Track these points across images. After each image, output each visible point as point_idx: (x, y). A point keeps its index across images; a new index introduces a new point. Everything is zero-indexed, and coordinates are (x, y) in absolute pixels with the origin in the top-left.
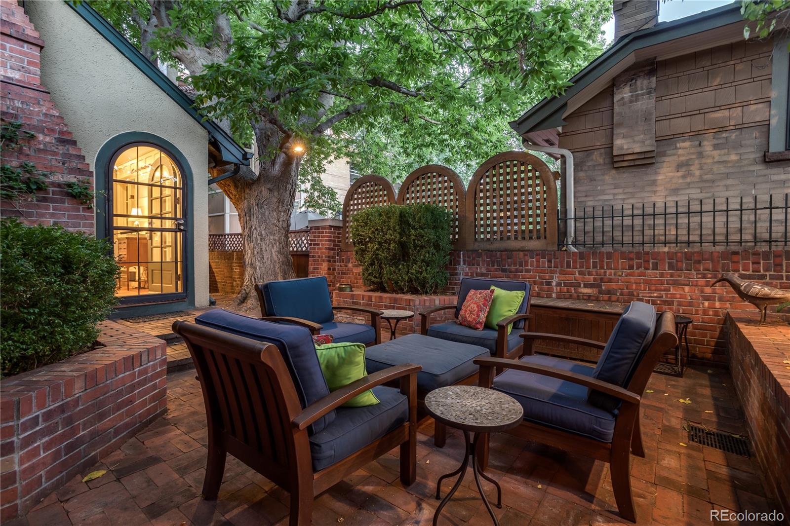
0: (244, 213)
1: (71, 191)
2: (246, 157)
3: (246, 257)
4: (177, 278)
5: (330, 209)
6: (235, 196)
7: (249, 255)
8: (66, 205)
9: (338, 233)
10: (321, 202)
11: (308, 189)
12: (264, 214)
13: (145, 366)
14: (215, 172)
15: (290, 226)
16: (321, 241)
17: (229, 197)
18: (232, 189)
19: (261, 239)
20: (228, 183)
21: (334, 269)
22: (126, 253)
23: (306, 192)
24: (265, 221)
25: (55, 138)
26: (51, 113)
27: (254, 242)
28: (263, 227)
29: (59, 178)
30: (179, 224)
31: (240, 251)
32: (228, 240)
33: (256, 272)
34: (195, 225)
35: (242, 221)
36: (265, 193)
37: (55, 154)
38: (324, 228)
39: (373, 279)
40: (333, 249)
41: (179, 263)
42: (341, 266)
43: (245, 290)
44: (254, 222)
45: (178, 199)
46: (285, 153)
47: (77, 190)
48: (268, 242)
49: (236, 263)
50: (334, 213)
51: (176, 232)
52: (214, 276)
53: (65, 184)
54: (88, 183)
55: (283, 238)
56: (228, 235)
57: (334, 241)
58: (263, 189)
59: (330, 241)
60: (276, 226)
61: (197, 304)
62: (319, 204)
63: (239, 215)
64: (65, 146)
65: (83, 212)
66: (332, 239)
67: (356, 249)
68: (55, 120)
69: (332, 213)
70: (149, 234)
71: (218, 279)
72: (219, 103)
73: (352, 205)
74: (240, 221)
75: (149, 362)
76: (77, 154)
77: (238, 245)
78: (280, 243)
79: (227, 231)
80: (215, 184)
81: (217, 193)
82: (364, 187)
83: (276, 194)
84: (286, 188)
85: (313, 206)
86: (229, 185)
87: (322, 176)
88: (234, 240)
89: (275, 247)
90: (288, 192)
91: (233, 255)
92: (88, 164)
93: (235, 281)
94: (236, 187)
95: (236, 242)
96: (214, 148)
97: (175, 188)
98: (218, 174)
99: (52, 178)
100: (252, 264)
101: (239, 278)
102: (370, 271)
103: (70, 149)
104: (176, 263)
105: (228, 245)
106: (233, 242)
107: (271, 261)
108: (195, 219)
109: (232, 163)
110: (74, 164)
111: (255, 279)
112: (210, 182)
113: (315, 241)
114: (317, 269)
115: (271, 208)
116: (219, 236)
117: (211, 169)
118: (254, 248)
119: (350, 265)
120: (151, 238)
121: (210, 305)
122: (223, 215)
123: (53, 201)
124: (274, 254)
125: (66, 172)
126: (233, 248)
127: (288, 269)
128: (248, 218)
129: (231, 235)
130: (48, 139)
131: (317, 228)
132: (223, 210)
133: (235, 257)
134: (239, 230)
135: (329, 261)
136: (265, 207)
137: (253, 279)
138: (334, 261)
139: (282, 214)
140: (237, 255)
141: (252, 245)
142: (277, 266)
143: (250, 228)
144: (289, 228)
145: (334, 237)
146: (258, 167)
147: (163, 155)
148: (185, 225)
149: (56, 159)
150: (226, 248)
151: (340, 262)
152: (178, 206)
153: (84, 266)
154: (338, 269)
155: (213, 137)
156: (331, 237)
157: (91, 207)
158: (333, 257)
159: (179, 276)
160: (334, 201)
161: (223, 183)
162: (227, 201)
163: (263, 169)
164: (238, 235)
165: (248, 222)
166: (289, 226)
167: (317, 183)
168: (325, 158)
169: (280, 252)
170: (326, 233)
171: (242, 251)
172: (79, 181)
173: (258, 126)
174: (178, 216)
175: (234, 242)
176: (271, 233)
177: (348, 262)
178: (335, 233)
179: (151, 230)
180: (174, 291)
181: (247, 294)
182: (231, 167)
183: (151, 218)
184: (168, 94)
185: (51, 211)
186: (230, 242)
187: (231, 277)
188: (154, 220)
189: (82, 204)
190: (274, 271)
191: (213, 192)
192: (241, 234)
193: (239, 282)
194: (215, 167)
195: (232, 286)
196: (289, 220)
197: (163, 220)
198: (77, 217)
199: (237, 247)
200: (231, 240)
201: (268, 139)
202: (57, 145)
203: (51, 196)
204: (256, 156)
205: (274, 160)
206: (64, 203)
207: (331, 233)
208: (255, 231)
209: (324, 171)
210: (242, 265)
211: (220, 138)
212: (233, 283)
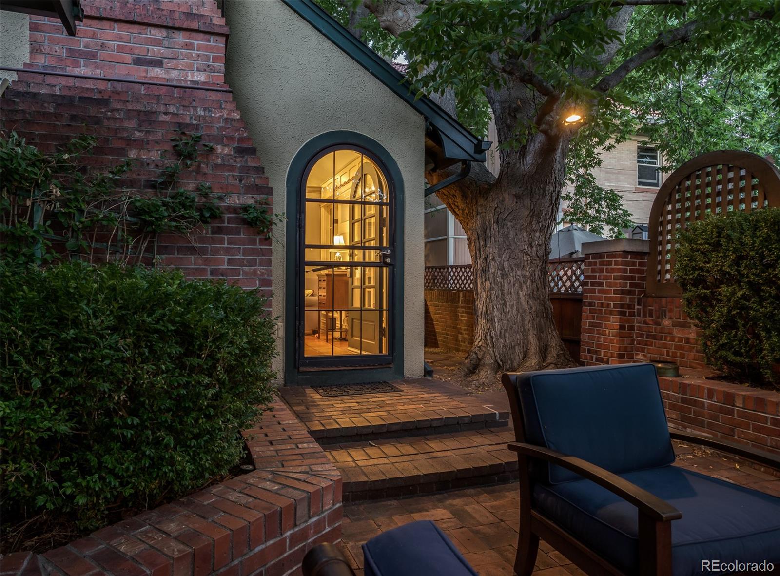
0: (476, 236)
1: (246, 216)
2: (480, 148)
3: (478, 302)
4: (382, 333)
5: (608, 223)
6: (463, 210)
7: (483, 300)
8: (242, 236)
9: (641, 264)
10: (592, 212)
11: (571, 195)
12: (506, 236)
13: (303, 526)
14: (435, 177)
15: (549, 253)
16: (606, 278)
17: (454, 212)
18: (459, 201)
19: (502, 275)
20: (453, 192)
21: (632, 328)
22: (325, 294)
23: (567, 199)
24: (509, 247)
25: (234, 148)
26: (232, 117)
27: (492, 279)
28: (506, 256)
29: (234, 200)
30: (385, 256)
31: (469, 291)
32: (452, 274)
33: (494, 327)
34: (407, 256)
35: (473, 248)
36: (509, 201)
37: (232, 168)
38: (612, 255)
39: (732, 357)
40: (629, 292)
41: (384, 312)
42: (645, 323)
43: (476, 353)
44: (492, 249)
45: (384, 220)
46: (545, 132)
47: (253, 214)
48: (512, 280)
49: (462, 307)
50: (616, 229)
51: (381, 267)
52: (433, 324)
53: (241, 208)
54: (266, 204)
55: (538, 273)
56: (452, 267)
57: (632, 278)
58: (507, 196)
59: (625, 278)
60: (527, 254)
61: (407, 373)
62: (589, 216)
63: (468, 239)
64: (243, 157)
65: (260, 245)
66: (629, 274)
67: (687, 295)
68: (235, 124)
69: (611, 229)
70: (349, 270)
71: (438, 329)
72: (440, 67)
73: (669, 212)
74: (469, 247)
75: (310, 518)
76: (256, 165)
77: (465, 282)
78: (532, 282)
79: (451, 261)
80: (434, 194)
81: (437, 210)
82: (698, 177)
83: (527, 202)
84: (544, 191)
85: (578, 220)
86: (454, 195)
87: (594, 171)
88: (461, 274)
89: (525, 287)
90: (548, 197)
91: (459, 296)
92: (267, 178)
93: (461, 333)
94: (464, 197)
95: (463, 278)
96: (433, 141)
97: (381, 204)
98: (439, 181)
99: (227, 200)
100: (487, 314)
101: (467, 330)
102: (724, 340)
103: (249, 159)
104: (381, 311)
105: (452, 282)
106: (458, 278)
107: (518, 310)
108: (406, 247)
109: (459, 160)
110: (253, 179)
111: (492, 337)
112: (427, 192)
113: (594, 277)
114: (599, 325)
115: (518, 226)
116: (440, 269)
117: (429, 173)
118: (491, 288)
119: (666, 322)
120: (352, 275)
121: (425, 376)
122: (446, 240)
123: (228, 231)
124: (522, 298)
125: (242, 191)
126: (458, 286)
127: (545, 324)
128: (482, 243)
129: (456, 267)
130: (226, 151)
131: (600, 255)
132: (446, 232)
133: (461, 299)
134: (467, 259)
135: (622, 313)
136: (509, 224)
137: (488, 338)
138: (632, 314)
139: (537, 234)
140: (465, 296)
141: (487, 284)
142: (528, 318)
143: (486, 259)
144: (547, 257)
145: (632, 271)
146: (498, 162)
147: (365, 160)
148: (392, 256)
149: (233, 176)
150: (450, 286)
151: (645, 316)
152: (385, 229)
153: (214, 341)
154: (640, 328)
155: (431, 124)
156: (625, 271)
157: (269, 238)
158: (630, 306)
159: (384, 330)
160: (615, 209)
161: (446, 193)
162: (451, 218)
163: (506, 164)
164: (465, 267)
165: (482, 249)
166: (547, 253)
167: (585, 182)
168: (600, 143)
169: (532, 296)
170: (617, 265)
171: (471, 291)
172: (256, 202)
173: (498, 98)
174: (384, 245)
175: (460, 277)
176: (518, 266)
177: (663, 315)
178: (634, 264)
179: (352, 265)
180: (377, 353)
181: (479, 360)
182: (458, 167)
183: (352, 248)
184: (372, 73)
185: (226, 245)
186: (454, 278)
187: (455, 328)
188: (356, 251)
189: (259, 233)
190: (523, 325)
191: (433, 209)
192: (470, 266)
193: (466, 336)
194: (434, 170)
195: (457, 340)
196: (549, 244)
197: (367, 251)
198: (254, 252)
199: (465, 285)
200: (456, 274)
201: (515, 117)
202: (236, 157)
203: (226, 225)
204: (496, 144)
205: (524, 148)
206: (239, 233)
207: (627, 264)
208: (492, 263)
209: (599, 163)
210: (472, 312)
211: (441, 124)
212: (457, 337)
